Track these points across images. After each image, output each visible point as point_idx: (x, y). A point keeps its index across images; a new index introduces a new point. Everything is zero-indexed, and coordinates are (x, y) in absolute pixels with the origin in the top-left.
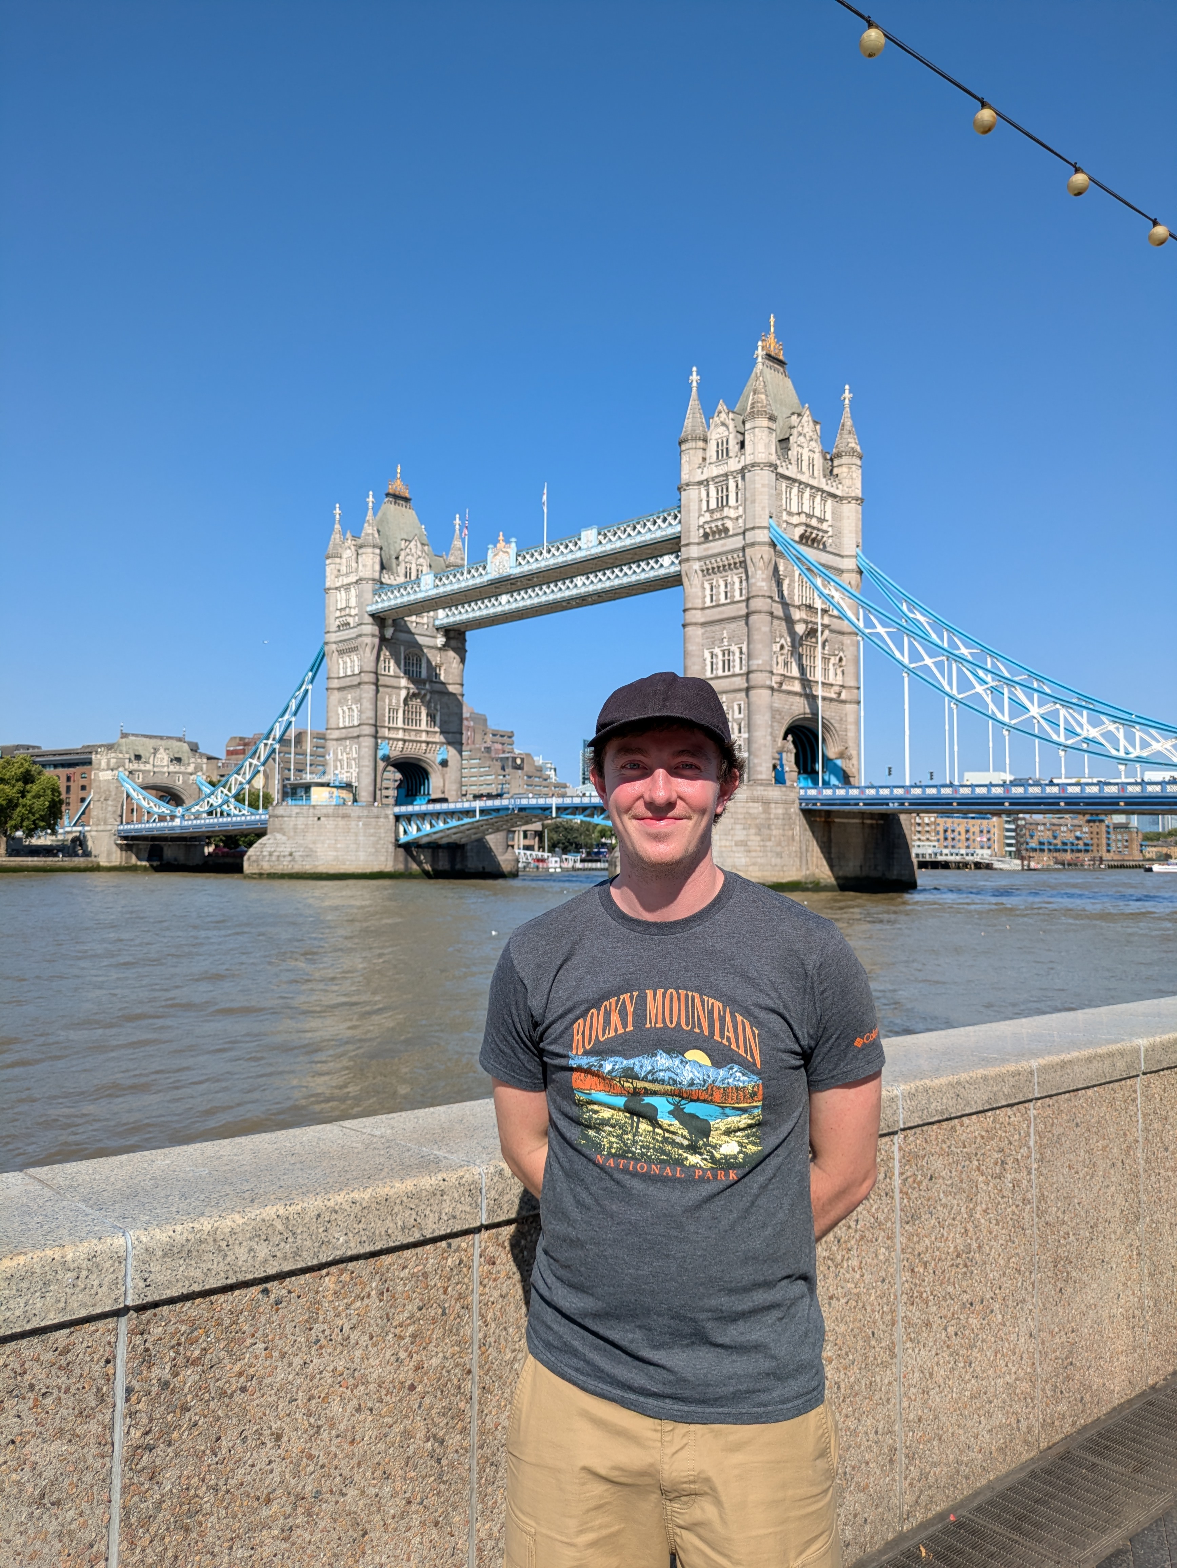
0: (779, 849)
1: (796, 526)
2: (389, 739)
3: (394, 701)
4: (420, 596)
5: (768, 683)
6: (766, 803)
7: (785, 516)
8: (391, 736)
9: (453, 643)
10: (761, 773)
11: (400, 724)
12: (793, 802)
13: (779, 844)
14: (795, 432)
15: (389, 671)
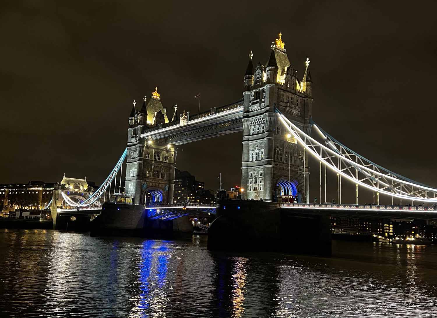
1: (286, 107)
4: (158, 131)
7: (281, 104)
8: (147, 180)
9: (172, 149)
11: (151, 177)
14: (286, 73)
15: (148, 158)
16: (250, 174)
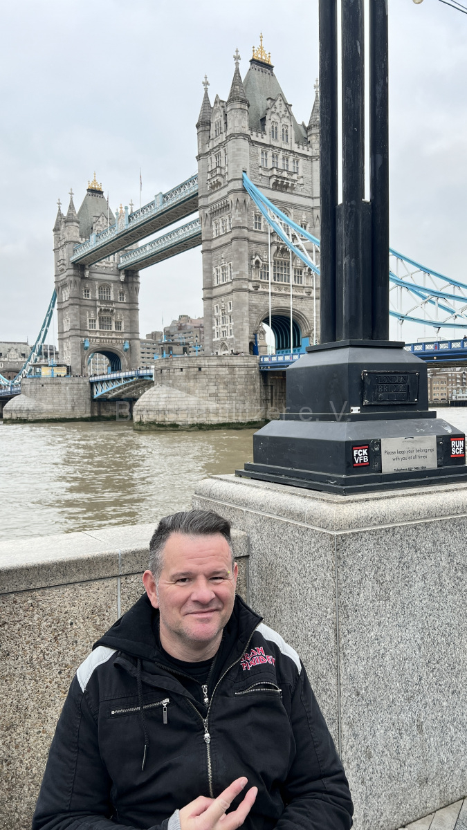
0: (242, 398)
1: (270, 177)
2: (90, 337)
3: (92, 315)
4: (90, 249)
5: (245, 287)
6: (232, 368)
7: (261, 171)
8: (91, 335)
9: (130, 279)
10: (239, 348)
11: (97, 328)
12: (255, 366)
13: (242, 394)
14: (269, 112)
15: (88, 297)
16: (215, 308)
